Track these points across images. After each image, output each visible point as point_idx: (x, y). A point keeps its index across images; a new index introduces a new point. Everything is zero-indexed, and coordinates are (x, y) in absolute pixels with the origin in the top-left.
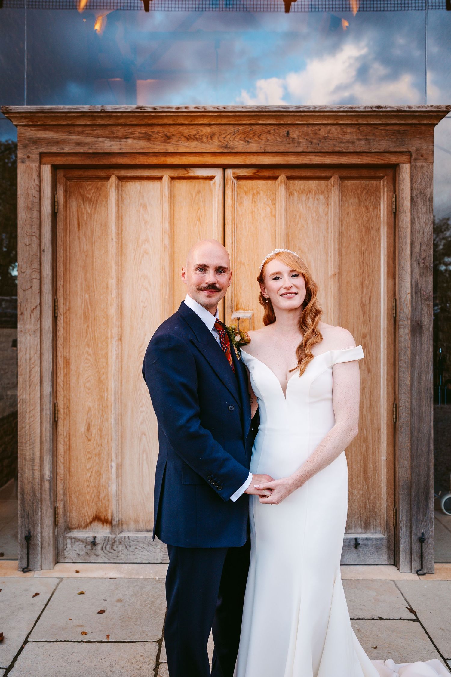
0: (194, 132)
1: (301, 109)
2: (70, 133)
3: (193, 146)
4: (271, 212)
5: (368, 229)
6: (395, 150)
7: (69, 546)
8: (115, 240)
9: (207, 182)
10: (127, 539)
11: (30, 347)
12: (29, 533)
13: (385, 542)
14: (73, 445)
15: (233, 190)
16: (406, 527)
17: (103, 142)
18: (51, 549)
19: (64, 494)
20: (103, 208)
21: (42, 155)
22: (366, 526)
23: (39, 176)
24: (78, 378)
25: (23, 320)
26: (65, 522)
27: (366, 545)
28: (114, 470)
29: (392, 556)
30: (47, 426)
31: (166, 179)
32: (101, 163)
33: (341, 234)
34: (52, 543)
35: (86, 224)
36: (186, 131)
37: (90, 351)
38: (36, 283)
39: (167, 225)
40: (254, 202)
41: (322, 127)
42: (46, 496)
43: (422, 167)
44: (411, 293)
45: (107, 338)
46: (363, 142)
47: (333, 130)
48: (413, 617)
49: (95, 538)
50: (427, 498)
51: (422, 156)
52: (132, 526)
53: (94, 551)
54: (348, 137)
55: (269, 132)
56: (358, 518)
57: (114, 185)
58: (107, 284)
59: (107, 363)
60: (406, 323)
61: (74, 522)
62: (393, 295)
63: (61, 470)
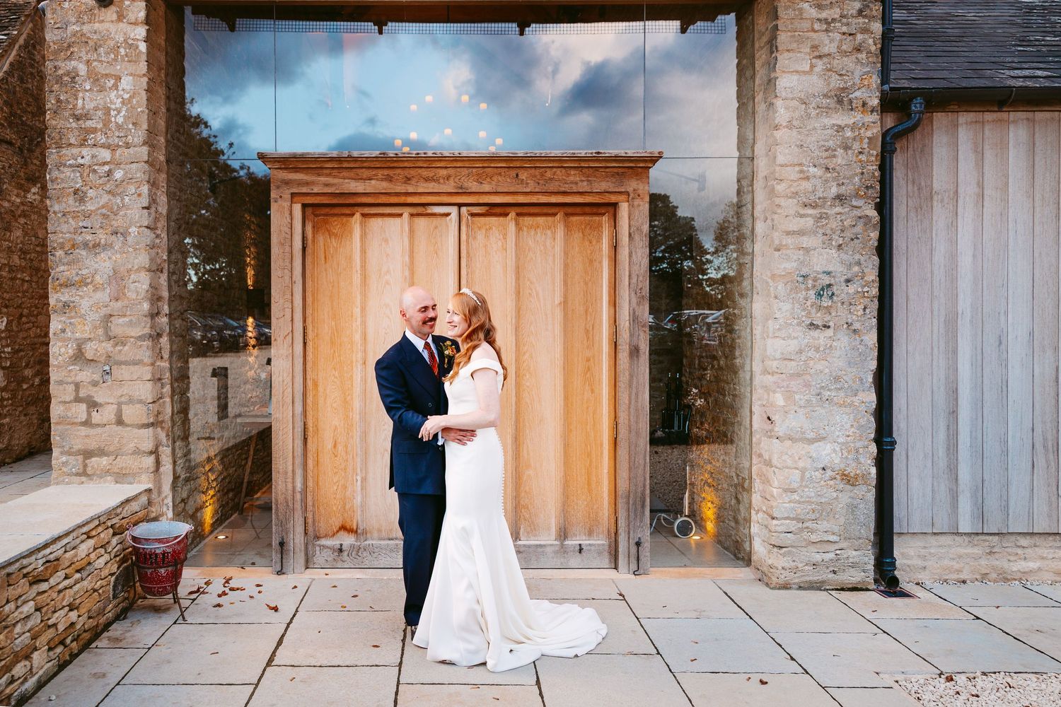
0: (431, 175)
1: (529, 155)
2: (319, 175)
3: (432, 187)
4: (502, 246)
5: (591, 261)
6: (614, 191)
7: (318, 552)
8: (359, 272)
9: (443, 218)
10: (371, 546)
11: (283, 370)
12: (283, 539)
13: (607, 548)
14: (321, 460)
15: (468, 226)
16: (625, 532)
17: (349, 183)
18: (303, 554)
19: (313, 506)
20: (348, 242)
21: (293, 195)
22: (590, 533)
23: (291, 214)
24: (325, 399)
25: (277, 346)
26: (314, 531)
27: (589, 550)
28: (359, 482)
29: (613, 561)
30: (299, 442)
31: (406, 215)
32: (347, 202)
33: (566, 266)
34: (303, 548)
35: (332, 257)
36: (425, 173)
37: (337, 374)
38: (288, 312)
39: (407, 259)
40: (487, 237)
41: (547, 170)
42: (298, 506)
43: (639, 205)
44: (629, 320)
45: (352, 362)
46: (585, 183)
47: (558, 172)
48: (622, 598)
49: (341, 545)
50: (643, 506)
51: (639, 196)
52: (376, 535)
53: (341, 557)
54: (572, 178)
55: (500, 174)
56: (582, 526)
57: (358, 222)
58: (352, 313)
59: (352, 385)
60: (624, 347)
61: (322, 532)
62: (615, 321)
63: (310, 484)
